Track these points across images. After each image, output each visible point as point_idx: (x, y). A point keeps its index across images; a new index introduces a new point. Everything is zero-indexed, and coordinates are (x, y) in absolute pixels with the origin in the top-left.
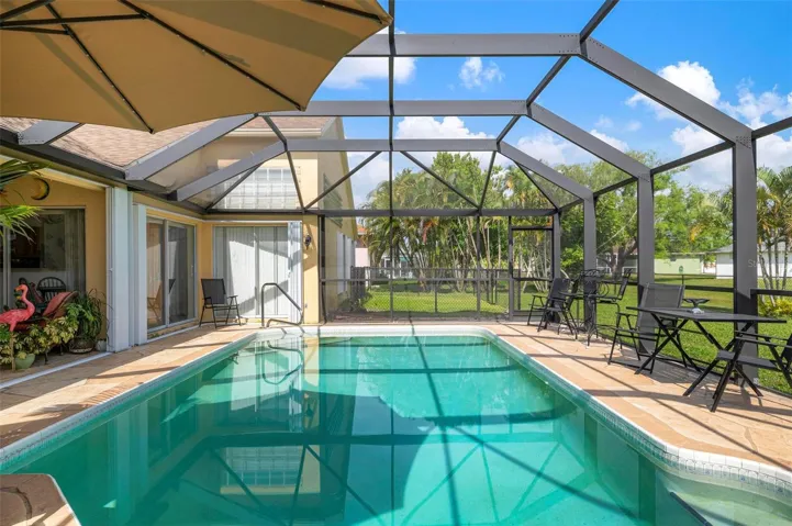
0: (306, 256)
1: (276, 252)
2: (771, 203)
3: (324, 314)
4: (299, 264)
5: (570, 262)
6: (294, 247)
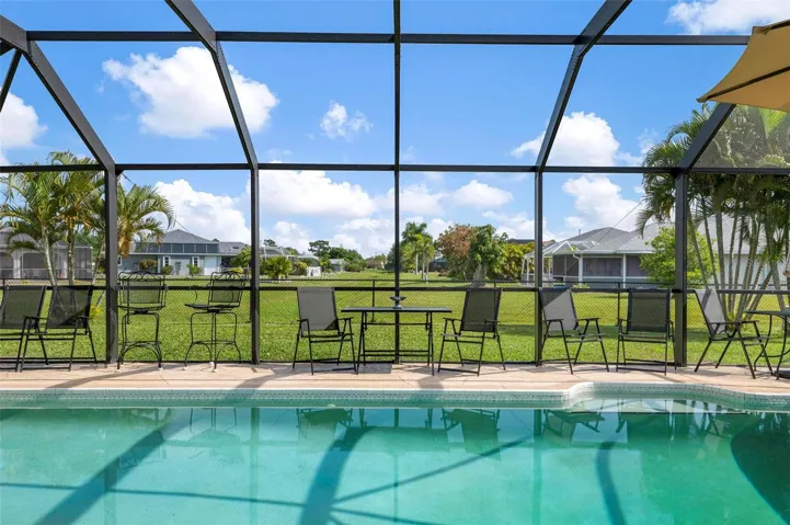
2: (58, 214)
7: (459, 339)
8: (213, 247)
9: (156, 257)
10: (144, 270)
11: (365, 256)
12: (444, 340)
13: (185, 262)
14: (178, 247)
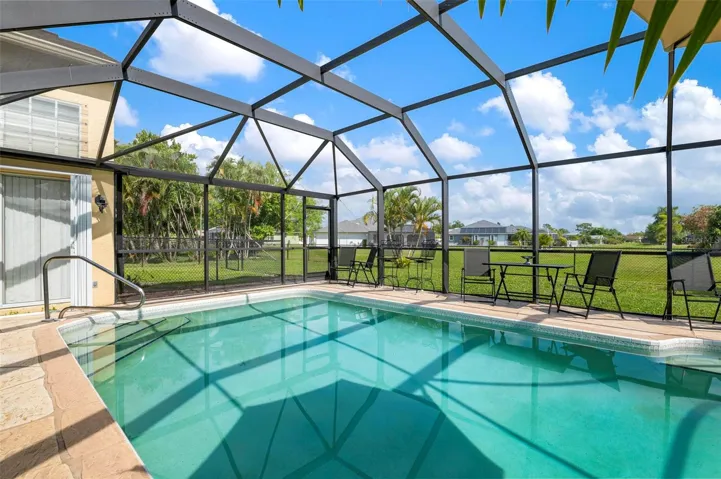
0: (94, 221)
4: (90, 231)
7: (583, 290)
8: (503, 229)
9: (470, 236)
10: (464, 242)
11: (625, 233)
12: (564, 289)
13: (486, 238)
14: (483, 229)
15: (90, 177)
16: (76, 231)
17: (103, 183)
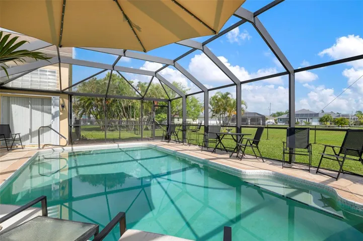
0: (61, 114)
1: (43, 111)
3: (71, 141)
4: (58, 118)
5: (160, 119)
6: (55, 109)
13: (304, 120)
14: (302, 115)
15: (58, 97)
16: (54, 117)
17: (64, 99)
